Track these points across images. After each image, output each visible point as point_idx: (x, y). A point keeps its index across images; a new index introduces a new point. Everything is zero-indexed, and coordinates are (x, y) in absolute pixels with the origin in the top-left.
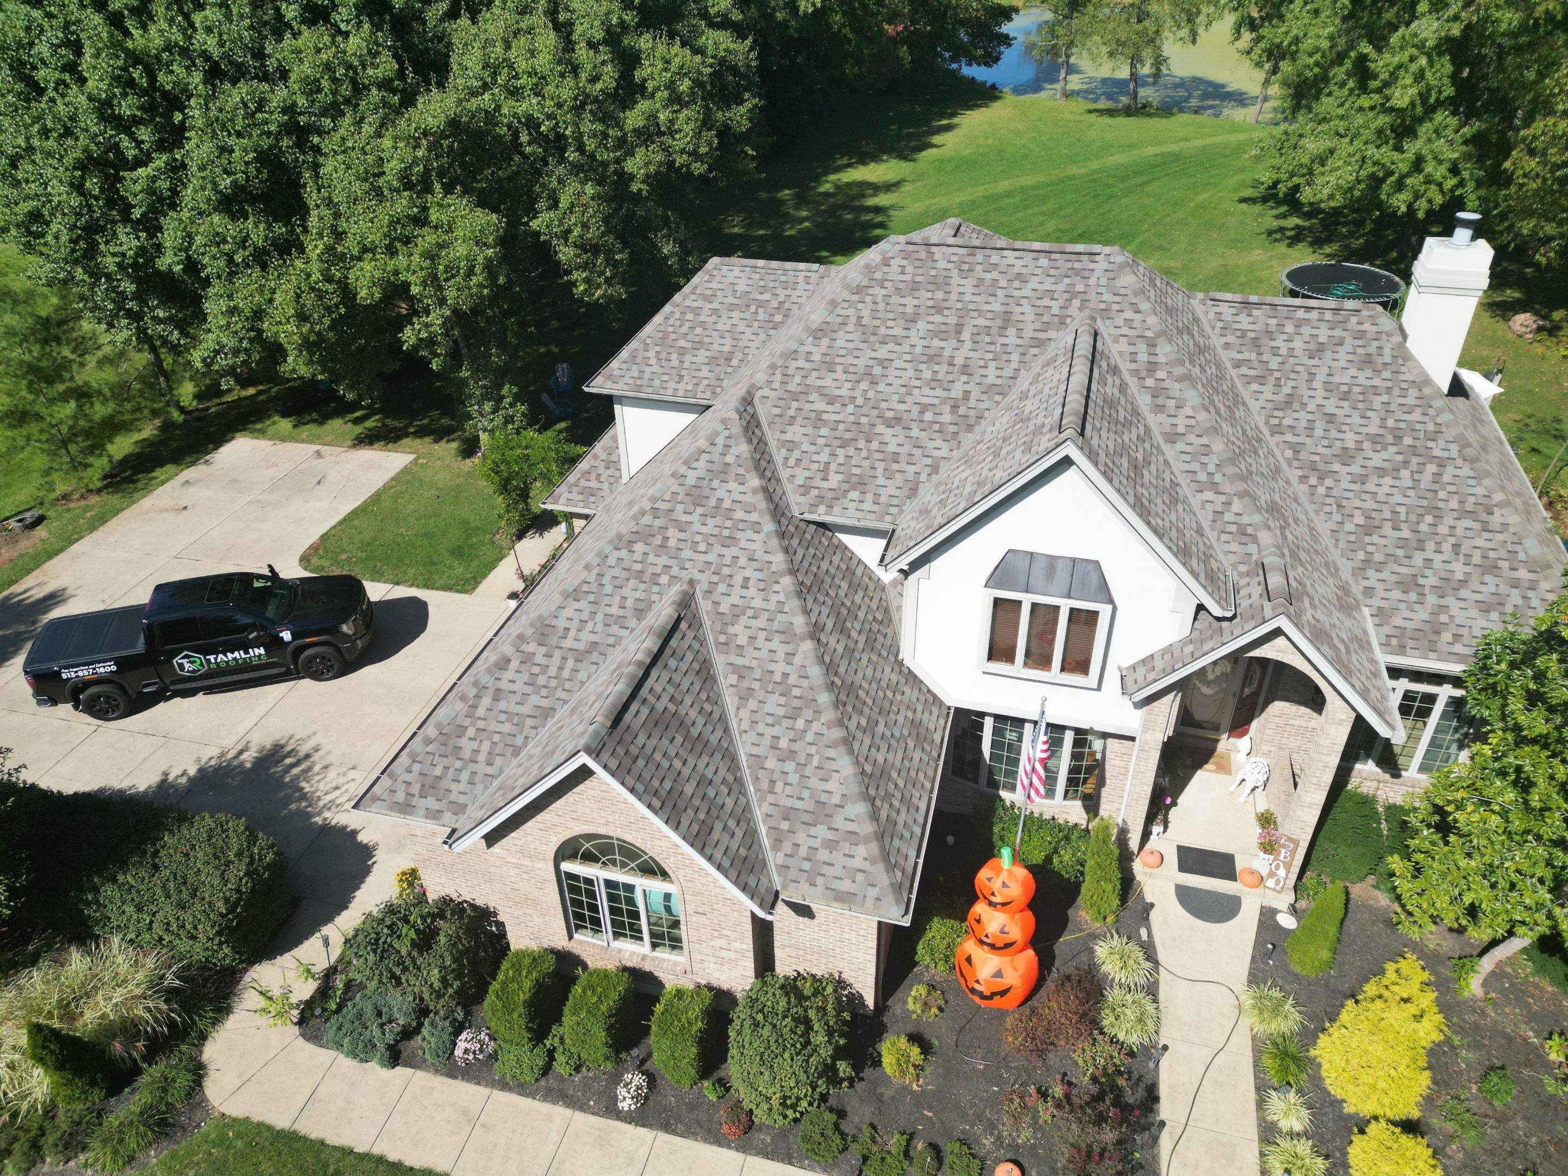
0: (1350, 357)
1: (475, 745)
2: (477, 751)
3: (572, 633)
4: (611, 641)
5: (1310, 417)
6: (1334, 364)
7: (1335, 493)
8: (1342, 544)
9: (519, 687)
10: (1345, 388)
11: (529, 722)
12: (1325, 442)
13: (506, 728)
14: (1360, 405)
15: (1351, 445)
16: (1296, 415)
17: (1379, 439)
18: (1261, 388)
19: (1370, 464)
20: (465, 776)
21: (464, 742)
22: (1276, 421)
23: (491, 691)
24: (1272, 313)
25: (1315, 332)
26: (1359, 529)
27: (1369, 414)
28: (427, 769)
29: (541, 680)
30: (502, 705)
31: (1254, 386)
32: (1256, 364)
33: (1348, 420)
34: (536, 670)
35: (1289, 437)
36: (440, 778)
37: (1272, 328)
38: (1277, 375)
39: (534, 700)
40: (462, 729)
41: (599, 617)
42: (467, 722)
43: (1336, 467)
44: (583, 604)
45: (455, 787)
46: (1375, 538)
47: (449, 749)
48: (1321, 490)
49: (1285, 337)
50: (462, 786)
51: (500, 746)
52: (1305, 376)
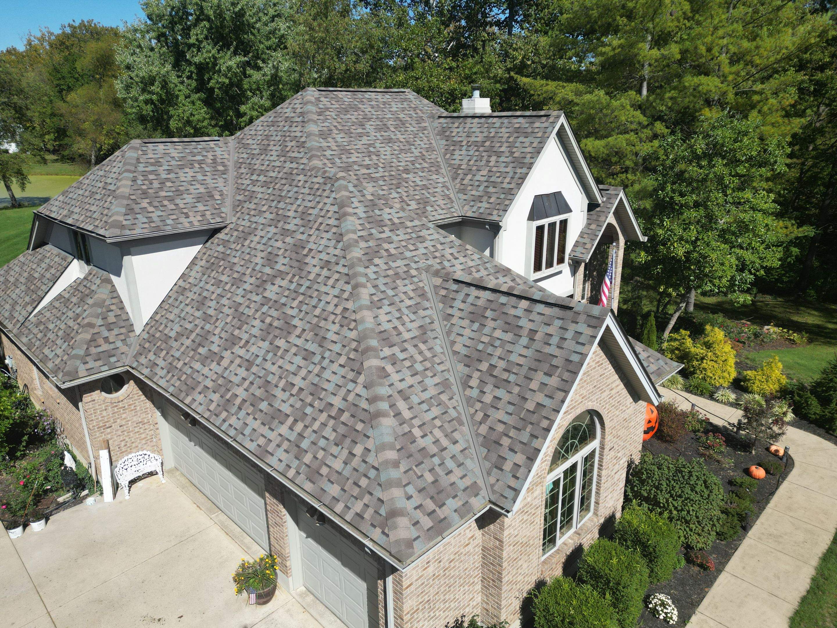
1: (429, 439)
2: (436, 442)
3: (401, 328)
4: (428, 320)
9: (410, 381)
11: (444, 397)
13: (435, 411)
20: (450, 464)
21: (421, 443)
23: (396, 395)
28: (420, 484)
29: (419, 367)
30: (415, 399)
34: (407, 363)
36: (436, 481)
39: (430, 382)
40: (409, 436)
41: (406, 311)
42: (406, 428)
44: (386, 309)
45: (453, 478)
47: (418, 457)
50: (458, 472)
51: (446, 425)
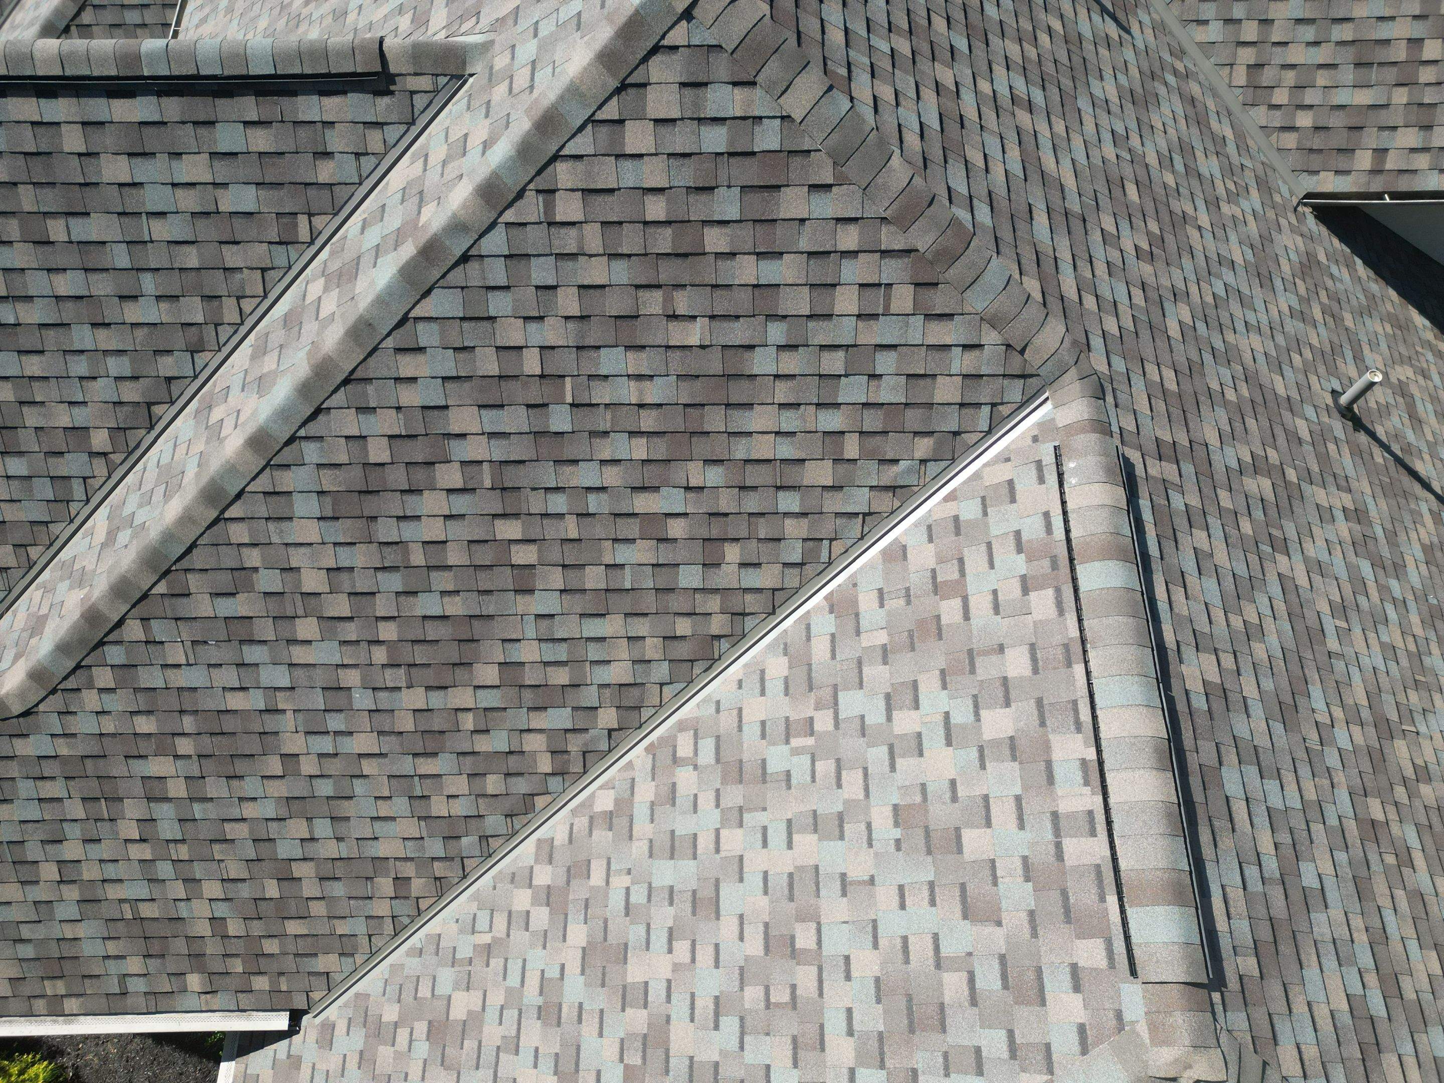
0: (921, 949)
5: (705, 843)
6: (886, 895)
7: (519, 936)
8: (413, 965)
10: (805, 939)
12: (638, 896)
14: (753, 995)
15: (635, 973)
16: (706, 800)
17: (655, 1056)
18: (775, 686)
19: (589, 1029)
22: (684, 749)
24: (1052, 653)
25: (1003, 813)
26: (441, 1004)
27: (730, 1024)
31: (777, 667)
32: (847, 652)
33: (705, 955)
35: (646, 792)
37: (987, 669)
38: (824, 722)
43: (578, 934)
46: (422, 1048)
48: (522, 899)
49: (962, 715)
52: (830, 806)
